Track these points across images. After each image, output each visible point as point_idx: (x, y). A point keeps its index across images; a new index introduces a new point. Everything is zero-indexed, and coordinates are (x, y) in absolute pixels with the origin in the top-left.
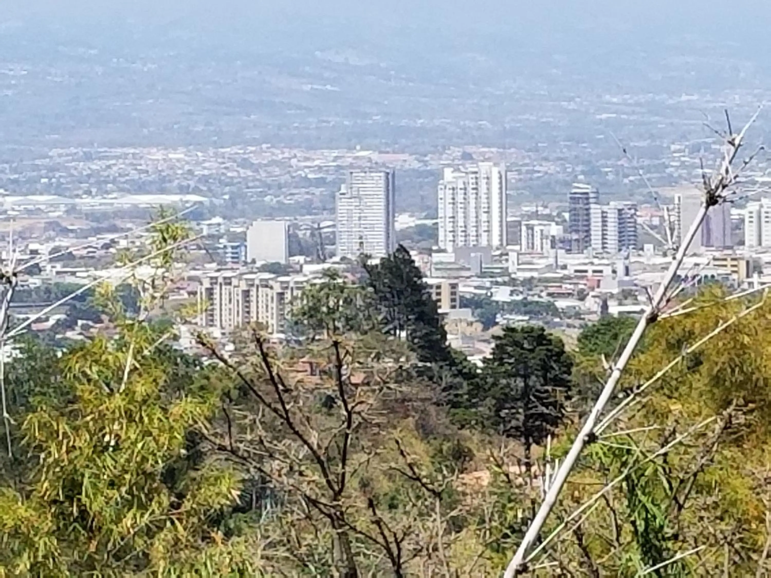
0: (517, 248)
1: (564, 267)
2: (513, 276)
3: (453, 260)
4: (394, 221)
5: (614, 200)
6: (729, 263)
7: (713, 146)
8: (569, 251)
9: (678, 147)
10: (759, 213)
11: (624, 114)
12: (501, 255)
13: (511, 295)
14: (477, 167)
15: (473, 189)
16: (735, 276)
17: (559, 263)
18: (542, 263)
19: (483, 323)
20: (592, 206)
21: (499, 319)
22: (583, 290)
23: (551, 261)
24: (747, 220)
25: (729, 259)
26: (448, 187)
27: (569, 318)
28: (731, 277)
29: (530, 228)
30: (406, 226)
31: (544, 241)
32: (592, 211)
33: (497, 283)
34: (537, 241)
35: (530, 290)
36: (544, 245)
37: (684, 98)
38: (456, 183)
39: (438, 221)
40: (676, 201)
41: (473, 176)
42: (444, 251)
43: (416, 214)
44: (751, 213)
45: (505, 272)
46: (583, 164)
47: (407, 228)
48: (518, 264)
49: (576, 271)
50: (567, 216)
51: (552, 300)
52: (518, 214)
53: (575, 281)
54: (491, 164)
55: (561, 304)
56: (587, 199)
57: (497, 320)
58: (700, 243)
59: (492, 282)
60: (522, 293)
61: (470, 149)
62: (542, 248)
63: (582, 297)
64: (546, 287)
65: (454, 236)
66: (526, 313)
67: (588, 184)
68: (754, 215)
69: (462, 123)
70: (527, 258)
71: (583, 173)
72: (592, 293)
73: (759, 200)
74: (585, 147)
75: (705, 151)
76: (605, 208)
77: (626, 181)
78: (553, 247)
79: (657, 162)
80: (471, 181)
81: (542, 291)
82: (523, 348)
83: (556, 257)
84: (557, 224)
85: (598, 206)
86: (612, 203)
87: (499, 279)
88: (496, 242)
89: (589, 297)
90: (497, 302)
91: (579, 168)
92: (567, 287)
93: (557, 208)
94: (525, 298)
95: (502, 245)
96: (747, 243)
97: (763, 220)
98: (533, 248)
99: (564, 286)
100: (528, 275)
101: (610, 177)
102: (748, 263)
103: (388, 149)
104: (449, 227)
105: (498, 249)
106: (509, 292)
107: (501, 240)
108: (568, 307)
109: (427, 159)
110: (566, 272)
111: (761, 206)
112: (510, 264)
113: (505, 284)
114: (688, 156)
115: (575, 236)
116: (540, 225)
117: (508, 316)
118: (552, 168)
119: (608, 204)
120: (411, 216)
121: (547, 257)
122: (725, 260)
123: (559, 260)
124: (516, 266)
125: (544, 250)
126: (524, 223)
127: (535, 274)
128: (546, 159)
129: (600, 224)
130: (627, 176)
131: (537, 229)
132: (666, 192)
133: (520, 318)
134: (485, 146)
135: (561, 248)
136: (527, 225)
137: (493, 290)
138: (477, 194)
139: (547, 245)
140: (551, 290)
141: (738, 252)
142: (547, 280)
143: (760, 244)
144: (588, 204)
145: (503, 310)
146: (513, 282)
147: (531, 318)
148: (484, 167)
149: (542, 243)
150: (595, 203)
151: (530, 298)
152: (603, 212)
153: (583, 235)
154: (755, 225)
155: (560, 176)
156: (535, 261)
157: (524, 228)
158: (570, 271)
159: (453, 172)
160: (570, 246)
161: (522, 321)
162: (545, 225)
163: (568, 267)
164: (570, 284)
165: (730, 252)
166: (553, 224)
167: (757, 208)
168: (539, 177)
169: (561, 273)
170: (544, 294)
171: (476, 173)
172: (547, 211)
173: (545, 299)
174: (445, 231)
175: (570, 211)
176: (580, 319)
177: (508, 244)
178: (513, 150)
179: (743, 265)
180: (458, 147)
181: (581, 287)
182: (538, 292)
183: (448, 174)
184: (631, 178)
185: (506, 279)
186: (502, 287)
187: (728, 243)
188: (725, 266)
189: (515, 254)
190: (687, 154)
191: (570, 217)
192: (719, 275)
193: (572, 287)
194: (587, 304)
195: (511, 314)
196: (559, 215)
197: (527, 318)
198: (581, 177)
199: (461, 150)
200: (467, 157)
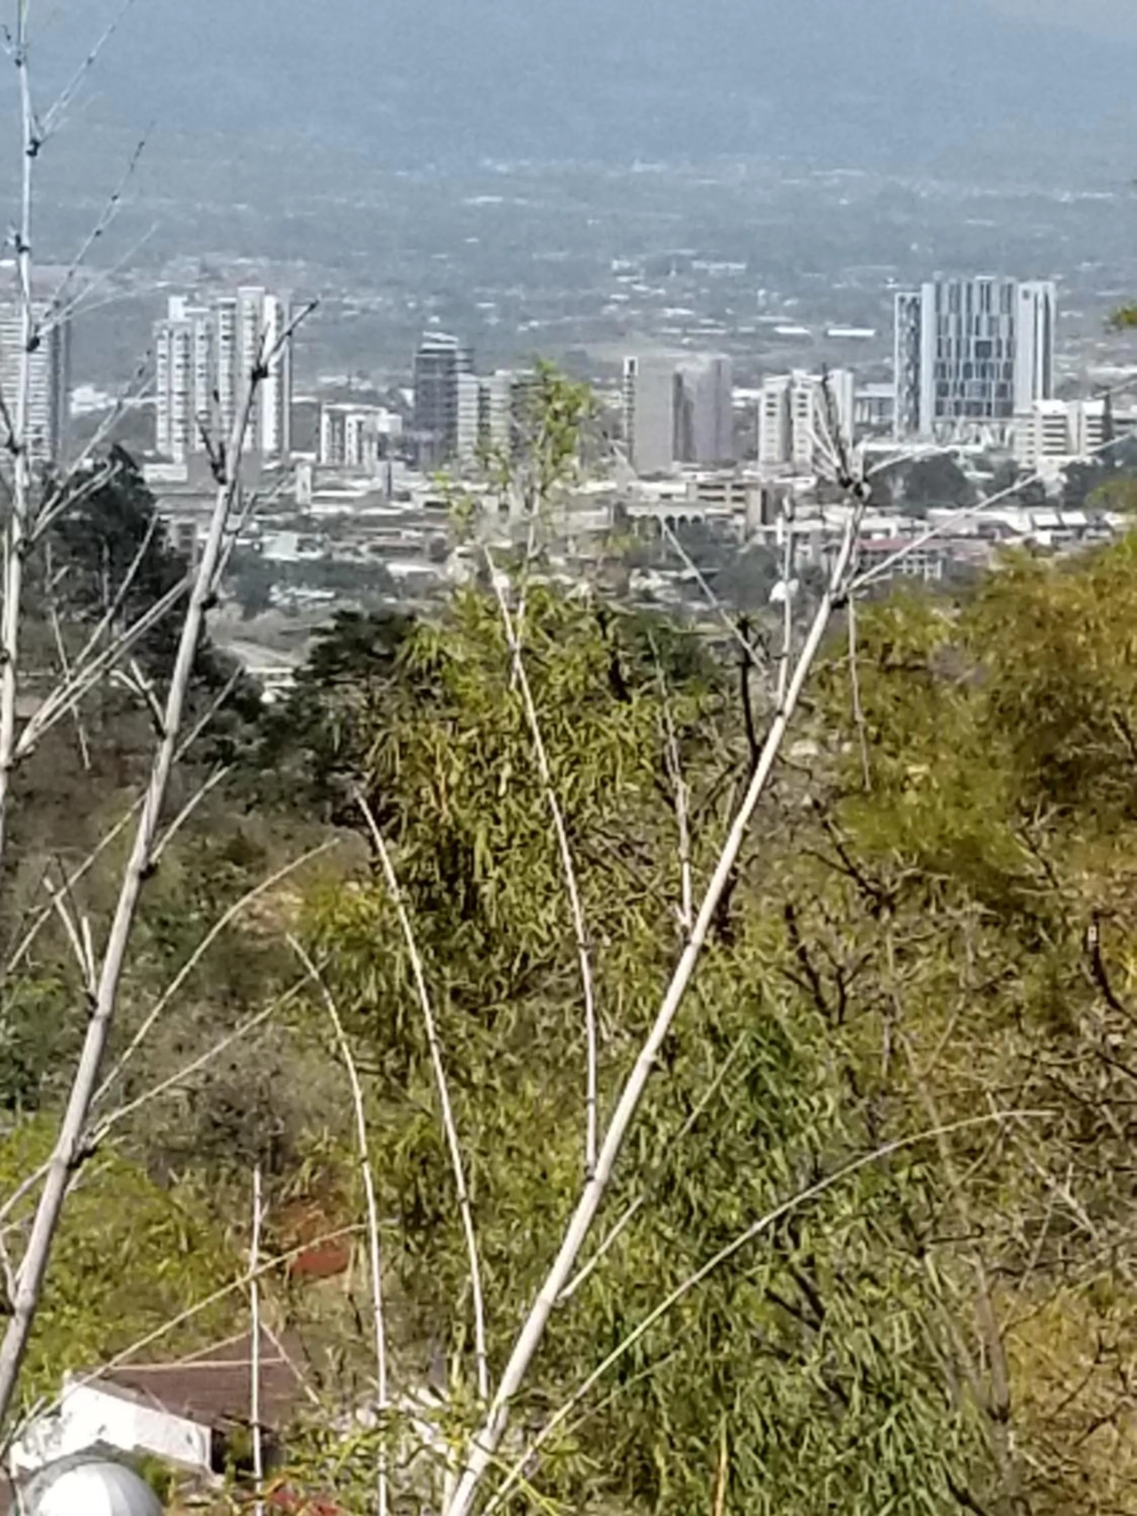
0: (310, 456)
1: (406, 497)
2: (305, 512)
3: (183, 477)
4: (68, 400)
5: (504, 367)
6: (728, 493)
7: (696, 264)
8: (411, 465)
9: (626, 264)
10: (787, 395)
11: (521, 195)
12: (280, 470)
13: (300, 549)
14: (235, 295)
15: (226, 338)
16: (740, 520)
17: (395, 488)
18: (361, 487)
19: (242, 603)
20: (461, 377)
21: (276, 594)
22: (441, 542)
23: (378, 483)
24: (763, 410)
25: (728, 485)
26: (177, 334)
27: (414, 596)
28: (731, 522)
29: (338, 418)
30: (88, 409)
31: (365, 445)
32: (460, 387)
33: (273, 525)
34: (351, 446)
35: (337, 539)
36: (365, 453)
37: (638, 167)
38: (193, 326)
39: (156, 400)
40: (626, 370)
41: (227, 312)
42: (168, 460)
43: (110, 385)
44: (771, 396)
45: (288, 503)
46: (436, 293)
47: (92, 413)
48: (315, 489)
49: (429, 504)
50: (409, 395)
51: (380, 560)
52: (311, 389)
53: (427, 524)
54: (261, 289)
55: (398, 568)
56: (452, 362)
57: (273, 598)
58: (671, 455)
59: (261, 522)
60: (321, 545)
61: (214, 258)
62: (360, 457)
63: (439, 555)
64: (370, 536)
65: (185, 431)
66: (327, 585)
67: (449, 333)
68: (778, 401)
69: (199, 206)
70: (331, 477)
71: (436, 311)
72: (460, 549)
73: (785, 372)
74: (442, 261)
75: (679, 271)
76: (486, 382)
77: (522, 328)
78: (381, 455)
79: (583, 292)
80: (222, 323)
81: (361, 543)
82: (371, 653)
83: (389, 477)
84: (391, 411)
85: (472, 378)
86: (500, 373)
87: (277, 518)
88: (269, 443)
89: (454, 556)
90: (272, 563)
91: (432, 302)
92: (409, 535)
93: (389, 379)
94: (329, 556)
95: (280, 450)
96: (762, 456)
97: (795, 410)
98: (342, 458)
99: (405, 533)
100: (333, 510)
101: (493, 321)
102: (764, 494)
103: (52, 257)
104: (177, 412)
105: (273, 457)
106: (295, 544)
107: (279, 440)
108: (412, 575)
109: (128, 276)
110: (408, 506)
111: (792, 384)
112: (298, 487)
113: (287, 526)
114: (645, 283)
115: (426, 436)
116: (356, 412)
117: (292, 590)
118: (375, 300)
119: (492, 374)
120: (98, 390)
121: (370, 477)
122: (721, 487)
123: (395, 481)
124: (309, 494)
125: (365, 461)
126: (325, 407)
127: (347, 509)
128: (365, 283)
129: (475, 413)
130: (526, 319)
131: (351, 420)
132: (602, 352)
133: (318, 594)
134: (246, 254)
135: (398, 459)
136: (330, 412)
137: (266, 539)
138: (233, 348)
139: (371, 451)
140: (381, 541)
141: (747, 472)
142: (373, 521)
143: (788, 458)
144: (452, 372)
145: (283, 578)
146: (305, 523)
147: (337, 597)
148: (248, 295)
149: (360, 450)
150: (466, 371)
151: (336, 557)
152: (481, 390)
153: (440, 435)
154: (778, 420)
155: (393, 316)
156: (349, 482)
157: (325, 419)
158: (417, 504)
159: (186, 304)
160: (417, 454)
161: (322, 600)
162: (367, 413)
163: (414, 496)
164: (417, 529)
165: (729, 473)
166: (383, 412)
167: (784, 387)
168: (353, 319)
169: (399, 508)
170: (363, 549)
171: (232, 306)
172: (366, 386)
173: (366, 557)
174: (170, 420)
175: (415, 387)
176: (436, 598)
177: (293, 448)
178: (300, 263)
179: (755, 498)
180: (191, 254)
181: (440, 535)
182: (352, 544)
183: (177, 308)
184: (534, 324)
185: (291, 516)
186: (283, 534)
187: (727, 455)
188: (721, 499)
189: (308, 470)
190: (641, 278)
191: (416, 398)
192: (708, 517)
193: (419, 534)
194: (450, 570)
195: (299, 585)
196: (391, 393)
197: (330, 595)
198: (435, 319)
199: (196, 259)
200: (211, 275)
